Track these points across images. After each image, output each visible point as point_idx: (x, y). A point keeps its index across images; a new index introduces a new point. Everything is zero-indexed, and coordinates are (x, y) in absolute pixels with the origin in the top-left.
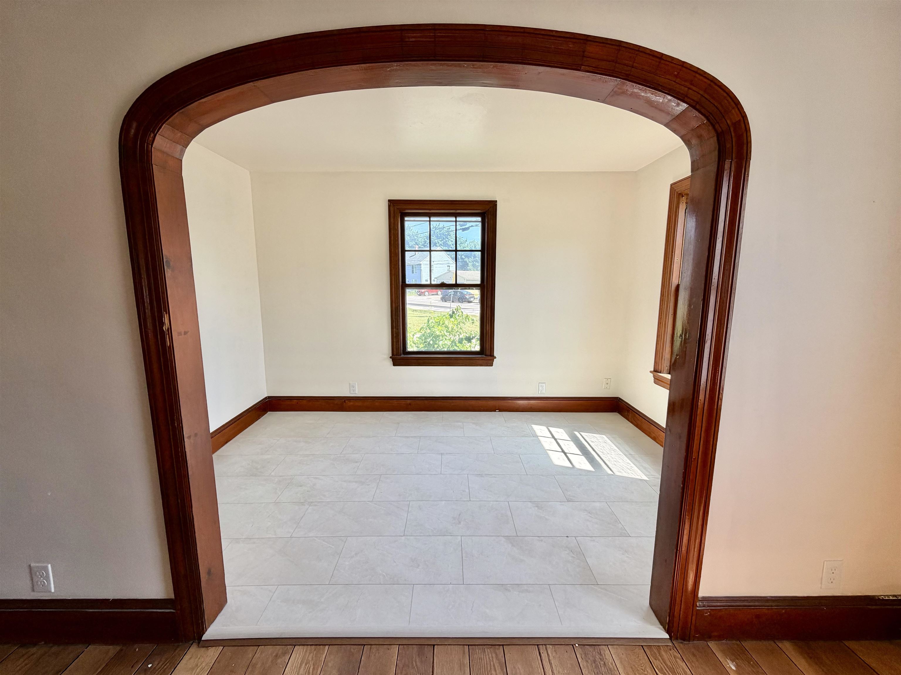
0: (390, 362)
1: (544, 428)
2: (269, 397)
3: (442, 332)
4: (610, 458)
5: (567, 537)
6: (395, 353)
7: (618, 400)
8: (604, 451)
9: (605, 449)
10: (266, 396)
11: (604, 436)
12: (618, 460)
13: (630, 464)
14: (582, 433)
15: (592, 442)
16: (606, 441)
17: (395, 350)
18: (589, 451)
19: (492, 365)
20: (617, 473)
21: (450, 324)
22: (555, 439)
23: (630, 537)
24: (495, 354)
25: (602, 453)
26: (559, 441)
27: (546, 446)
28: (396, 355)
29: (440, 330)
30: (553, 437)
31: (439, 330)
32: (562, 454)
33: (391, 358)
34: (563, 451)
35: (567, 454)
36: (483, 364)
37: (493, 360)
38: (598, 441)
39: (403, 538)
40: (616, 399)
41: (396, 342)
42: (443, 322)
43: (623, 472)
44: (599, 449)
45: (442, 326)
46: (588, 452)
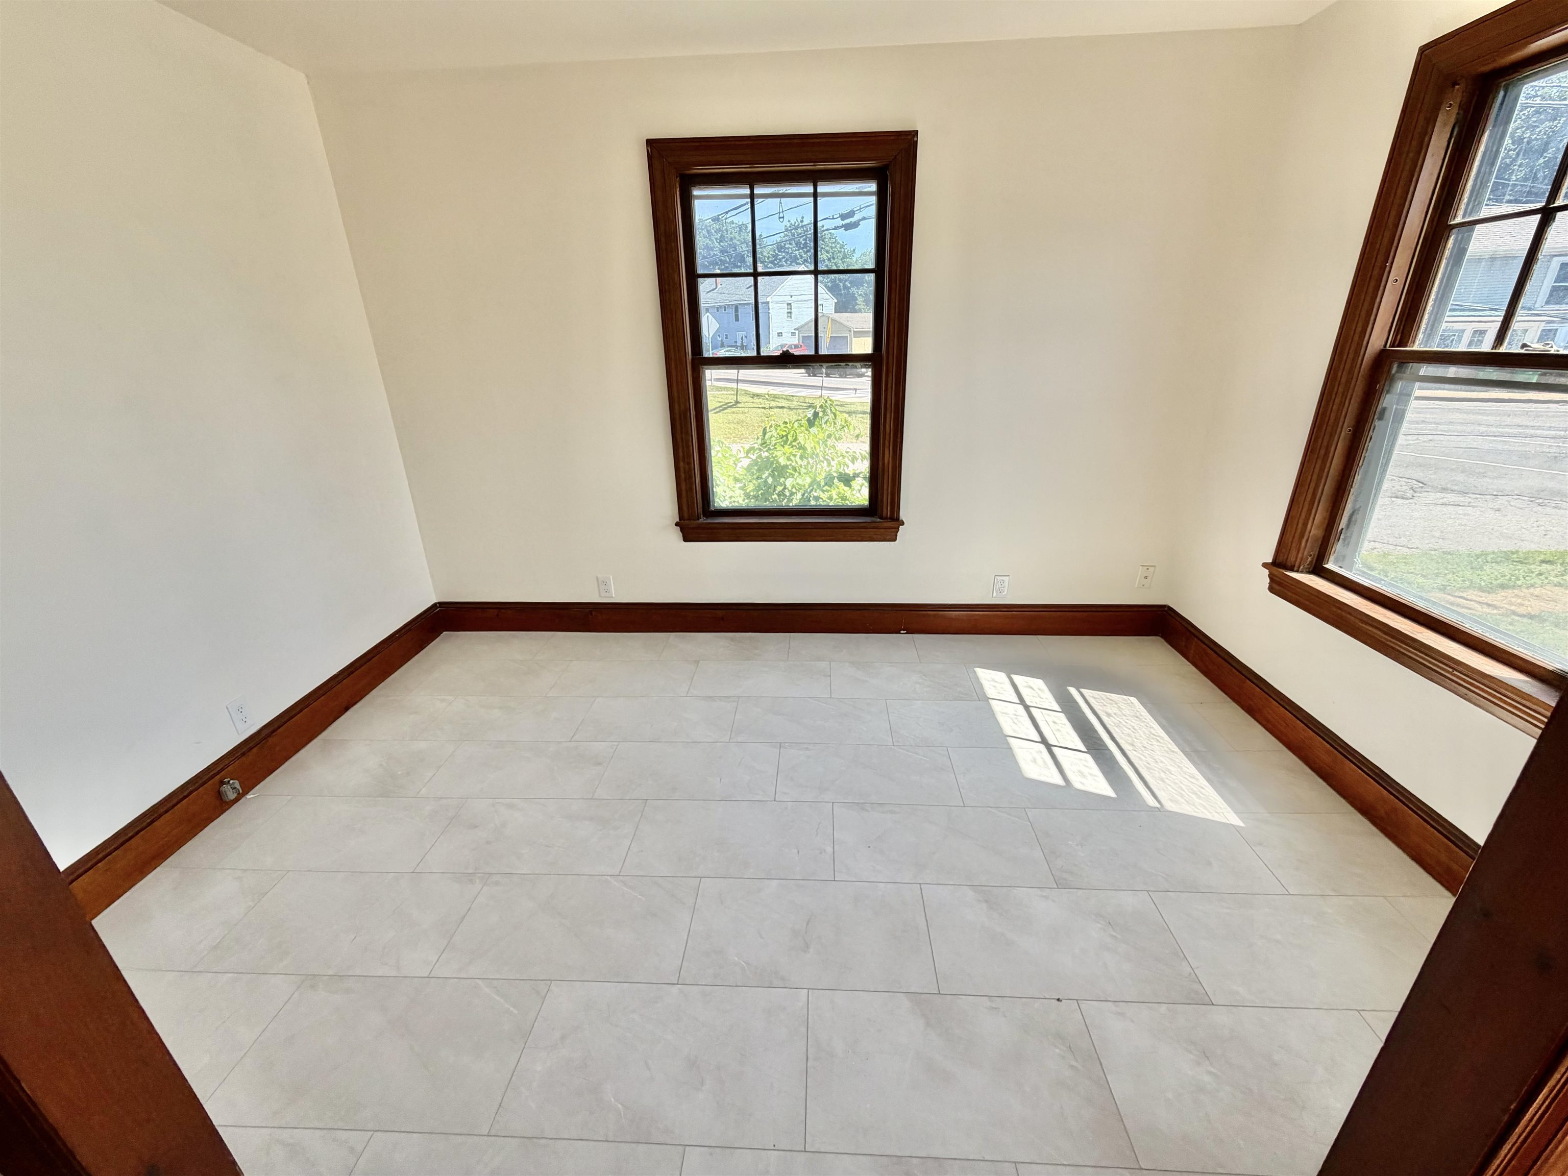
0: (675, 535)
1: (1001, 676)
2: (441, 604)
3: (792, 457)
4: (1150, 760)
5: (1058, 1000)
6: (686, 515)
7: (1166, 611)
8: (1135, 740)
9: (1137, 735)
10: (434, 600)
11: (1133, 700)
12: (1170, 767)
13: (1197, 780)
14: (1084, 691)
15: (1109, 715)
16: (1138, 714)
17: (685, 508)
18: (1101, 739)
19: (895, 540)
20: (1170, 806)
21: (808, 441)
22: (1027, 708)
23: (1213, 1004)
24: (903, 516)
25: (1131, 748)
26: (1033, 710)
27: (1008, 727)
28: (689, 519)
29: (787, 455)
30: (1022, 701)
31: (784, 454)
32: (1042, 747)
33: (677, 524)
34: (1044, 741)
35: (1055, 750)
36: (875, 537)
37: (898, 528)
38: (1120, 713)
39: (675, 989)
40: (1162, 609)
41: (687, 491)
42: (793, 436)
43: (1182, 800)
44: (1123, 736)
45: (794, 444)
46: (1099, 742)
